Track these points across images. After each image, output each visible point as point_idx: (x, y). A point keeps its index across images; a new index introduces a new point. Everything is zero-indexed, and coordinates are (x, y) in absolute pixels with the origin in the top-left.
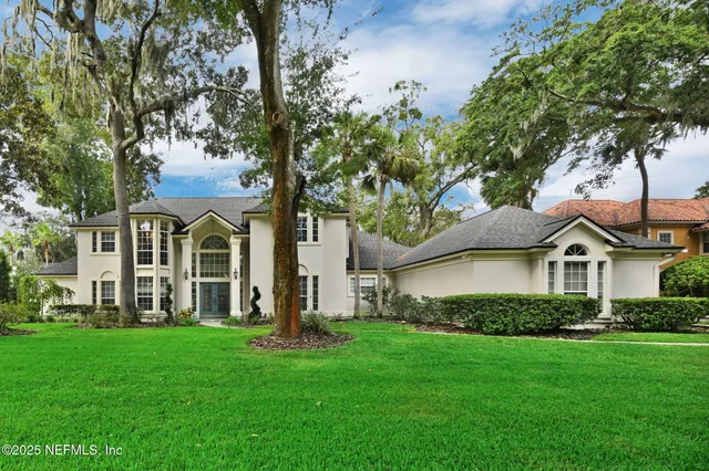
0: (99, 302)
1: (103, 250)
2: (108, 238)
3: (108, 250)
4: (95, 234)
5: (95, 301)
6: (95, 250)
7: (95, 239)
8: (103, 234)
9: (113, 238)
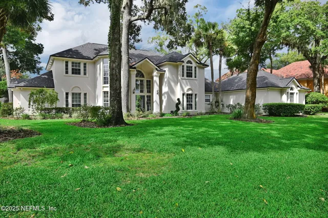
0: (70, 106)
1: (73, 73)
2: (76, 66)
3: (76, 74)
4: (67, 62)
5: (67, 105)
6: (67, 72)
7: (67, 65)
8: (73, 63)
9: (79, 66)
